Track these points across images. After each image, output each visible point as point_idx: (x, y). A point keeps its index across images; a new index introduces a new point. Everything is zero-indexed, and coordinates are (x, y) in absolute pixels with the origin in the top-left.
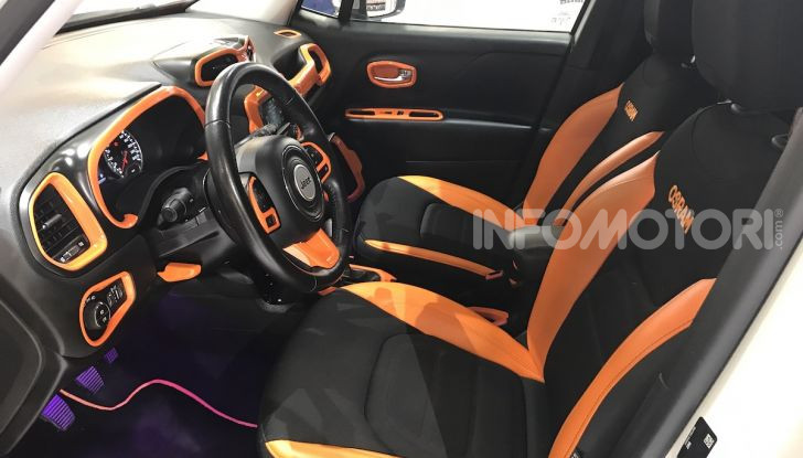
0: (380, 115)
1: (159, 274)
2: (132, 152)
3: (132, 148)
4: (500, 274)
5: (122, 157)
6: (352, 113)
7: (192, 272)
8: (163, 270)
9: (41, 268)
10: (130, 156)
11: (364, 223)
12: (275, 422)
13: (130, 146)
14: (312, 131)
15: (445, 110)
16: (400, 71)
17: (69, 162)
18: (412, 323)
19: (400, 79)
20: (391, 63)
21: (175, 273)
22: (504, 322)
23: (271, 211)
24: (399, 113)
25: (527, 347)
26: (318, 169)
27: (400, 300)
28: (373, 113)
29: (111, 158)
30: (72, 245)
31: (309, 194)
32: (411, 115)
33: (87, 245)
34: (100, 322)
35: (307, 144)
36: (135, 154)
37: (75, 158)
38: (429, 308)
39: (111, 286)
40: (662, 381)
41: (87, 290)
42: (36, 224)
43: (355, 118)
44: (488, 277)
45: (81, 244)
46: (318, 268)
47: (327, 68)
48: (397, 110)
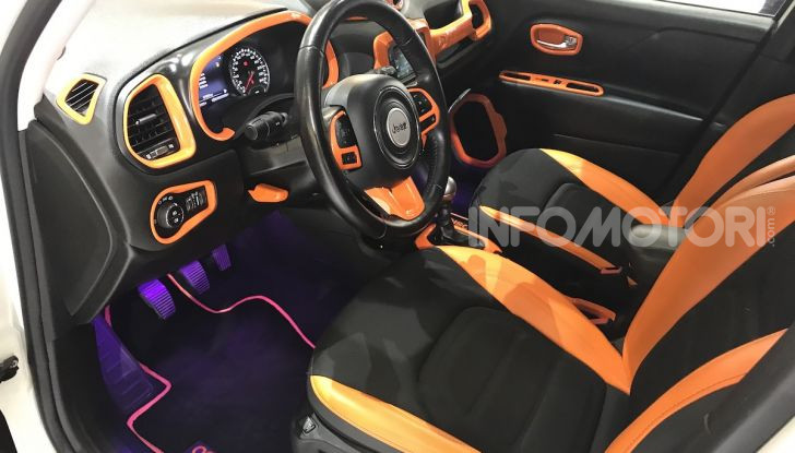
0: (536, 81)
1: (250, 192)
2: (261, 74)
3: (261, 70)
4: (618, 271)
5: (248, 77)
6: (506, 75)
7: (278, 196)
8: (253, 189)
9: (124, 160)
10: (256, 78)
11: (485, 188)
12: (326, 358)
13: (259, 68)
14: (427, 78)
15: (607, 85)
16: (565, 37)
17: (173, 68)
18: (500, 297)
19: (563, 45)
20: (559, 28)
21: (263, 194)
22: (603, 321)
23: (354, 149)
24: (556, 82)
25: (621, 354)
26: (422, 119)
27: (494, 273)
28: (528, 78)
29: (238, 76)
30: (162, 145)
31: (400, 139)
32: (569, 85)
33: (177, 148)
34: (171, 222)
35: (418, 90)
36: (263, 76)
37: (179, 65)
38: (522, 288)
39: (193, 191)
40: (706, 422)
41: (163, 190)
42: (129, 119)
43: (507, 80)
44: (604, 272)
45: (171, 146)
46: (395, 218)
47: (488, 24)
48: (555, 79)
